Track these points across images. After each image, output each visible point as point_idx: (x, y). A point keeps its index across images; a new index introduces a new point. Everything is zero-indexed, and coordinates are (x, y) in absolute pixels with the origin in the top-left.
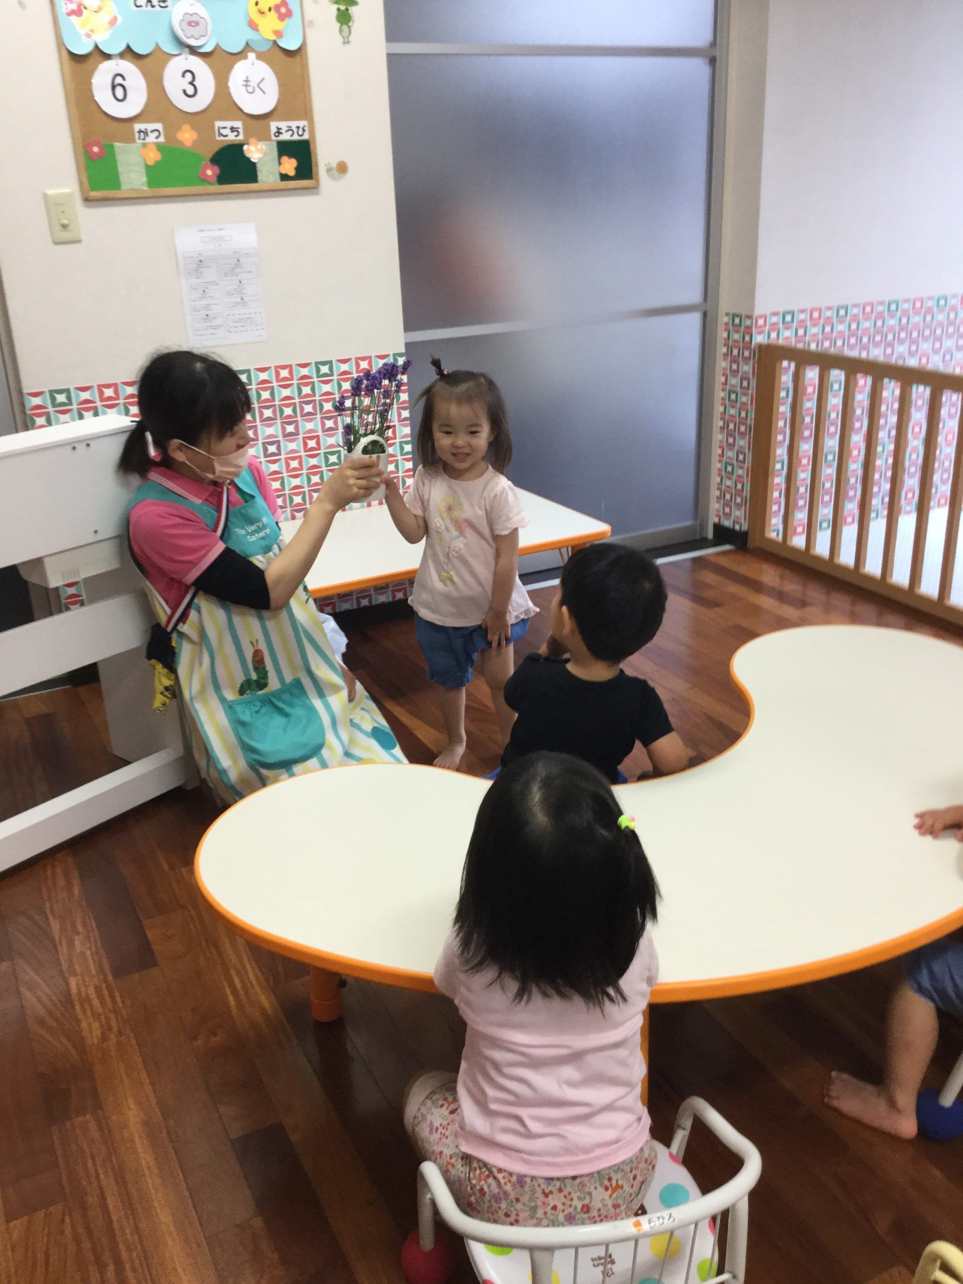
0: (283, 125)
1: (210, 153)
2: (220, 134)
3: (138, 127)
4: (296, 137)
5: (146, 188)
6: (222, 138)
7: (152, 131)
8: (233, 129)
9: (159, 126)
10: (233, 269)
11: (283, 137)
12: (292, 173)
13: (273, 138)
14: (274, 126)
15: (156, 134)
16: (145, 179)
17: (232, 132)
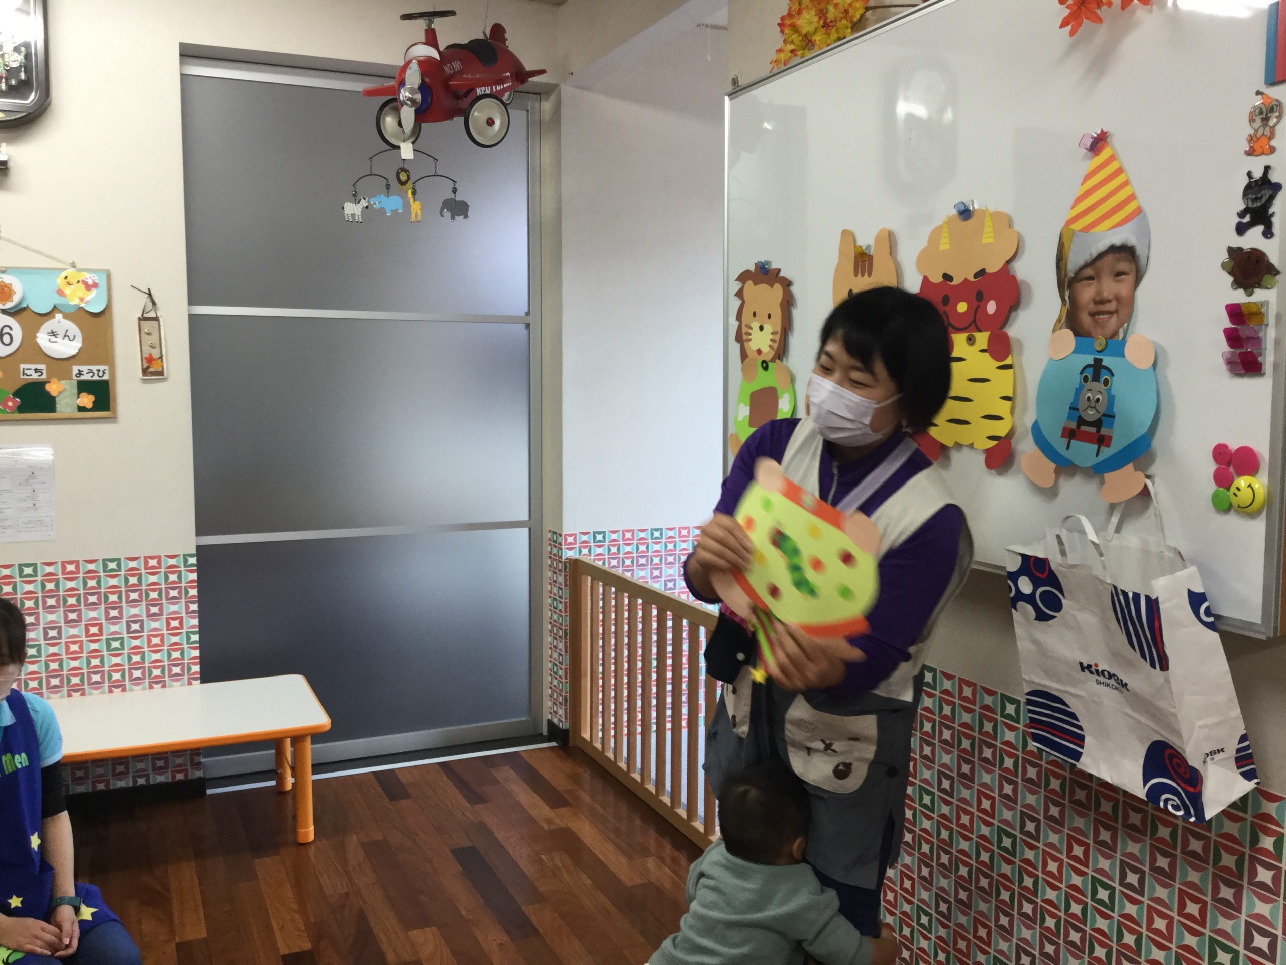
0: (85, 369)
1: (14, 390)
2: (24, 374)
4: (96, 378)
6: (26, 377)
8: (36, 371)
10: (27, 481)
11: (82, 378)
12: (90, 405)
13: (75, 378)
14: (75, 369)
17: (36, 372)
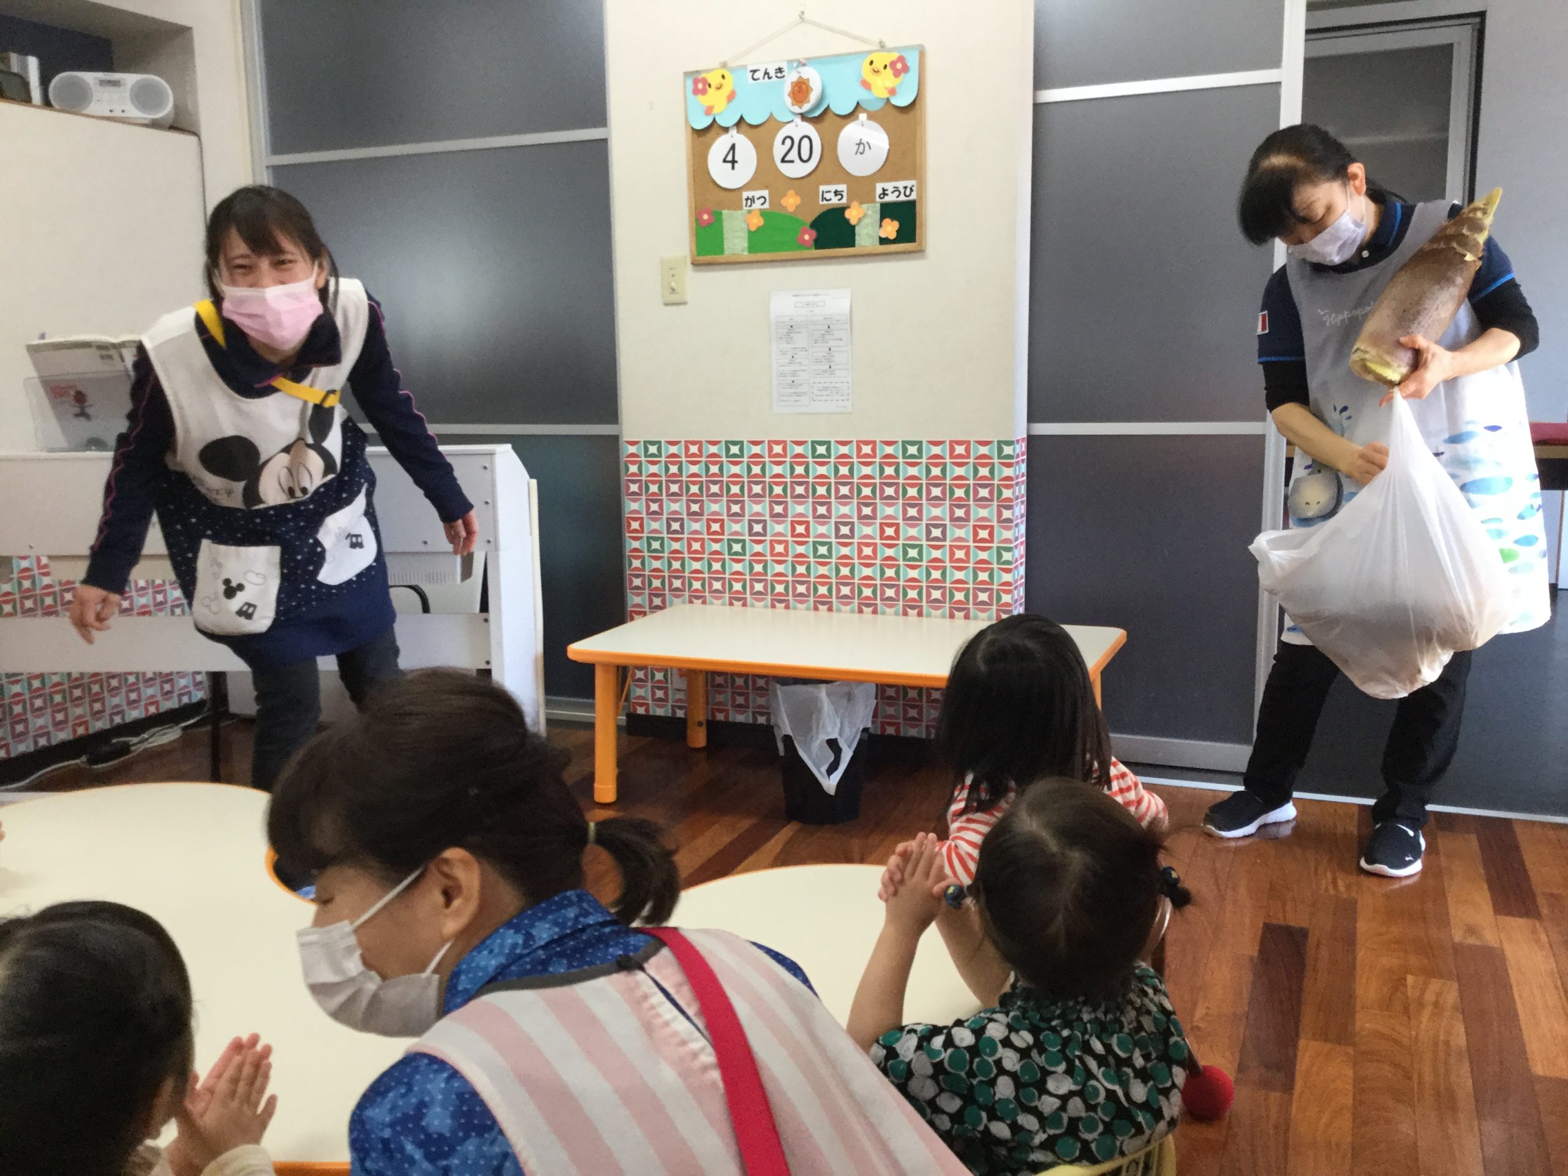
0: (889, 186)
1: (811, 218)
2: (824, 199)
3: (745, 194)
4: (902, 198)
5: (746, 253)
6: (825, 202)
7: (758, 199)
8: (836, 193)
9: (765, 193)
10: (823, 336)
11: (887, 199)
12: (893, 235)
13: (878, 199)
14: (879, 188)
15: (762, 200)
16: (746, 245)
17: (836, 195)
